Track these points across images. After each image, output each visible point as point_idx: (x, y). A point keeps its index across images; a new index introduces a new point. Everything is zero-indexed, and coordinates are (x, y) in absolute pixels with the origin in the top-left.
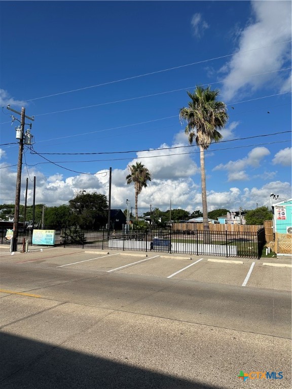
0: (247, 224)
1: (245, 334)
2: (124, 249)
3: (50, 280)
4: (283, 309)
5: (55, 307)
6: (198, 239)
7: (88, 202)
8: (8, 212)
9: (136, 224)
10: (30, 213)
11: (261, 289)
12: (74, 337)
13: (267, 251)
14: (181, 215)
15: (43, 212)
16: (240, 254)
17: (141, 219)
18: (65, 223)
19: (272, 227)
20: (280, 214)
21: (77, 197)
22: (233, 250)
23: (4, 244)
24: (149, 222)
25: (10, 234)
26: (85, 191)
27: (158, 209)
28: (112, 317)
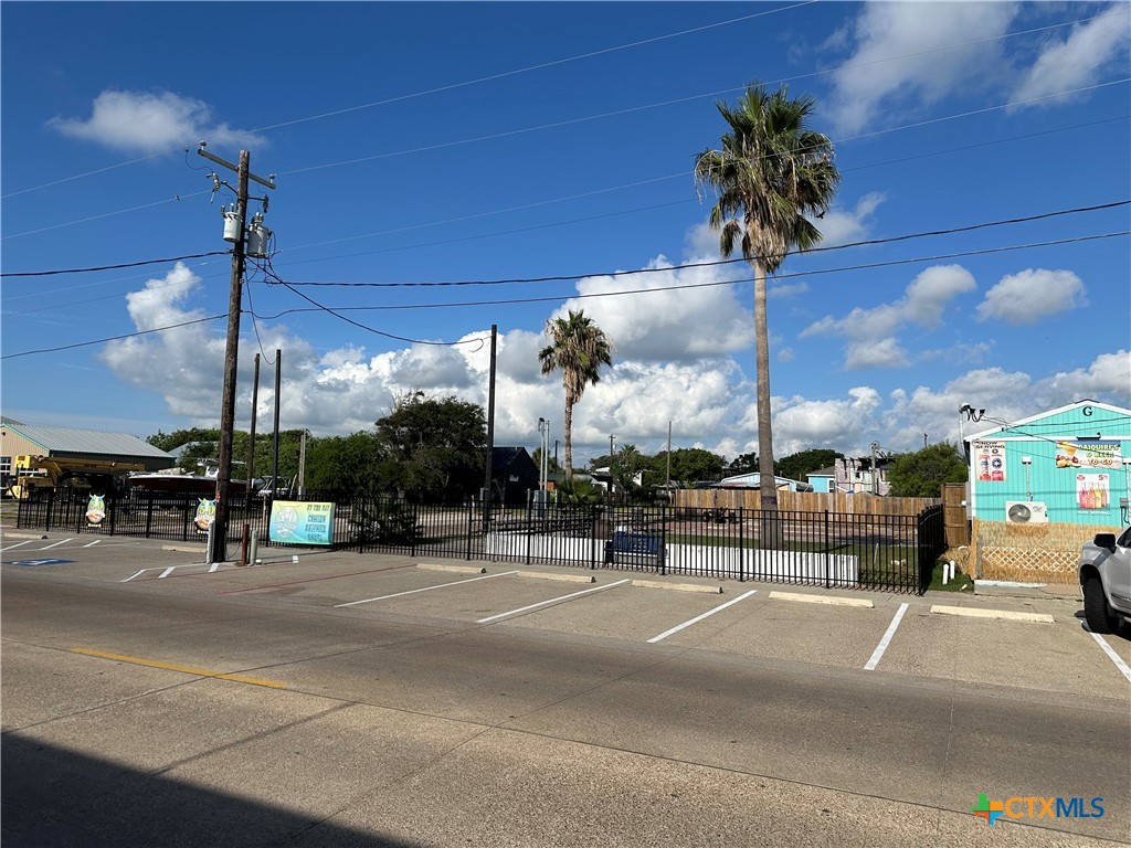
0: (893, 494)
1: (855, 802)
2: (528, 560)
3: (313, 642)
4: (977, 736)
5: (324, 714)
6: (745, 536)
7: (429, 424)
8: (204, 452)
9: (566, 489)
10: (267, 454)
11: (918, 678)
12: (370, 796)
13: (948, 572)
14: (699, 465)
15: (303, 451)
16: (866, 580)
17: (581, 477)
18: (366, 485)
19: (964, 503)
20: (986, 463)
21: (399, 411)
22: (847, 567)
23: (190, 540)
24: (605, 484)
25: (206, 512)
26: (421, 394)
27: (633, 448)
28: (480, 744)
